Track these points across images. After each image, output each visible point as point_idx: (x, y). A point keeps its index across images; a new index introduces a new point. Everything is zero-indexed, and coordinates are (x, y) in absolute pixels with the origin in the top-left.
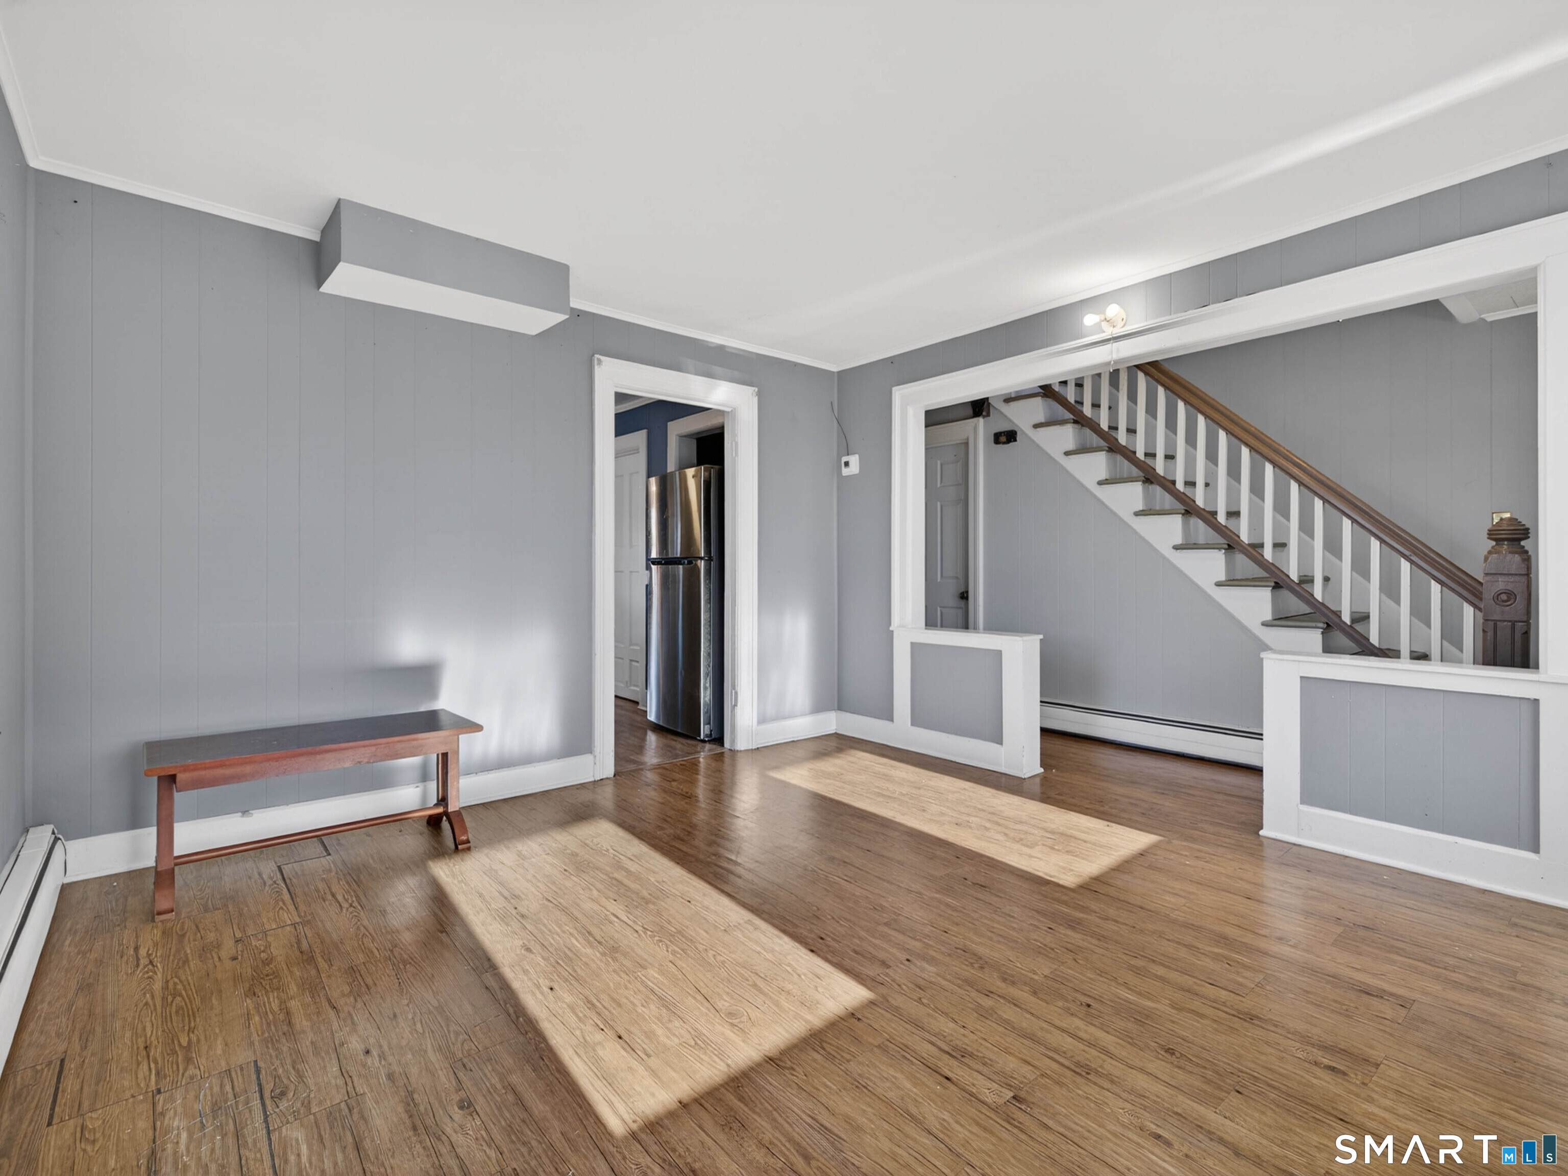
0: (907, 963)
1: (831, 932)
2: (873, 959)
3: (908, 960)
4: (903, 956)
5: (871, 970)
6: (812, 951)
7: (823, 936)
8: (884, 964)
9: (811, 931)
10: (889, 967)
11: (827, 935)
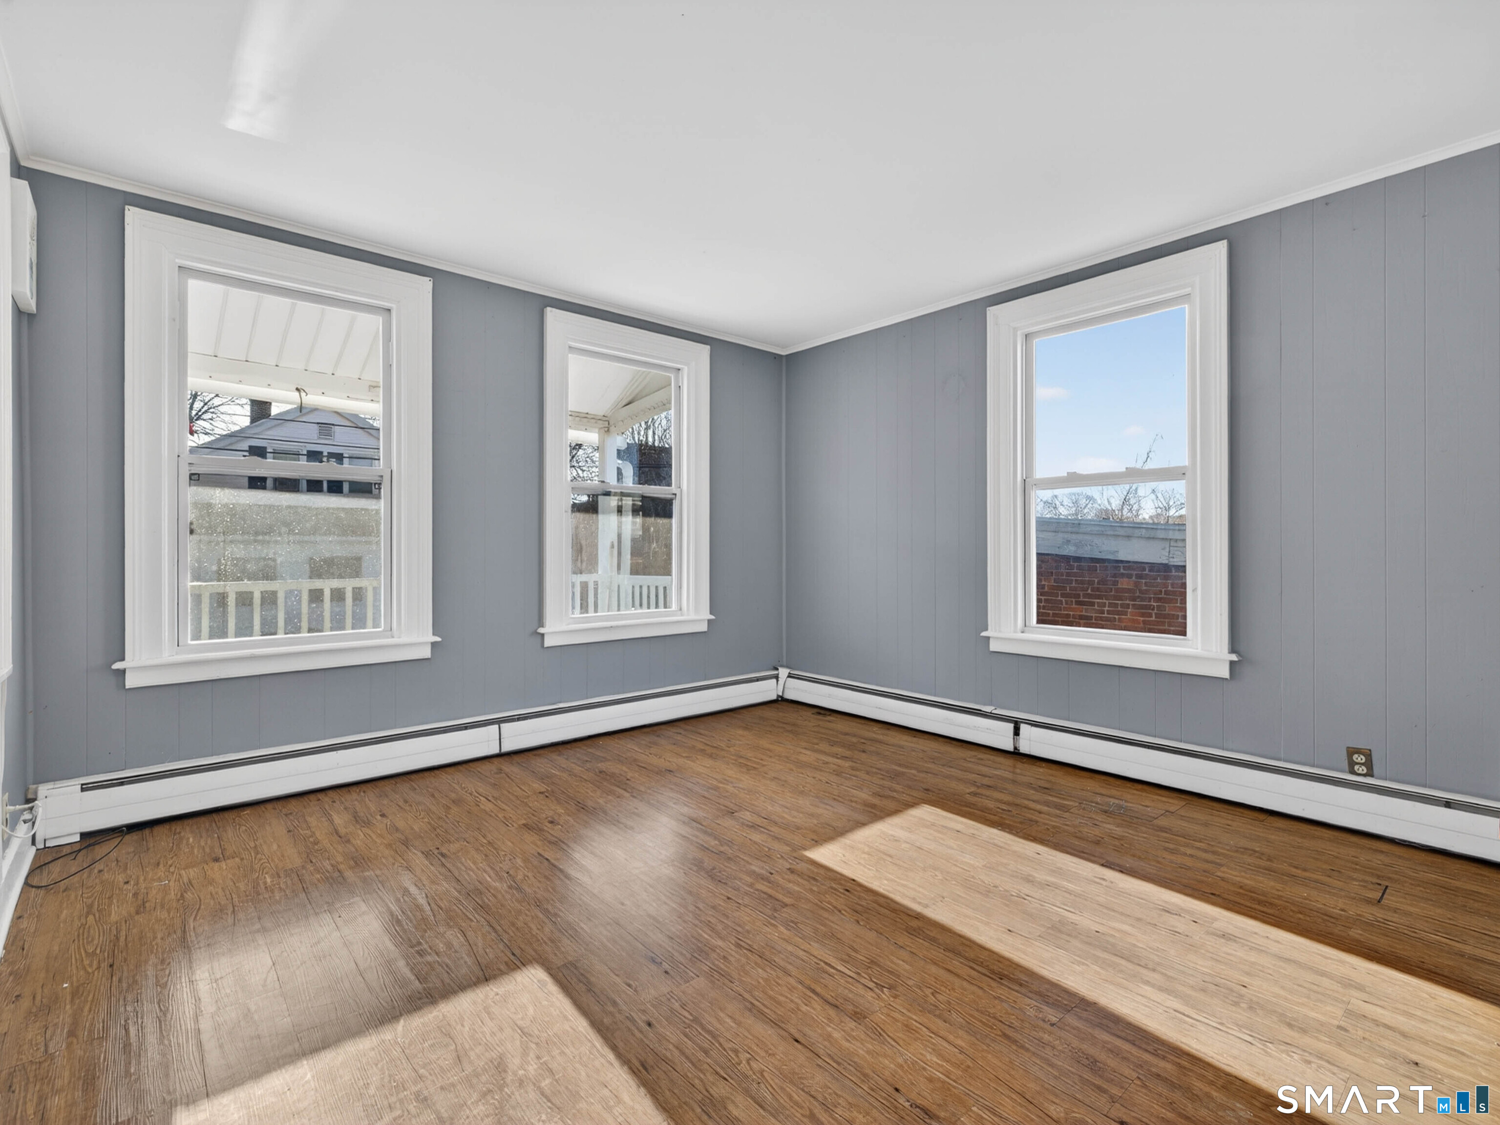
0: (772, 871)
1: (840, 897)
2: (800, 874)
3: (771, 874)
4: (777, 877)
5: (802, 866)
6: (854, 880)
7: (846, 893)
8: (792, 871)
9: (859, 898)
10: (789, 869)
11: (844, 894)
